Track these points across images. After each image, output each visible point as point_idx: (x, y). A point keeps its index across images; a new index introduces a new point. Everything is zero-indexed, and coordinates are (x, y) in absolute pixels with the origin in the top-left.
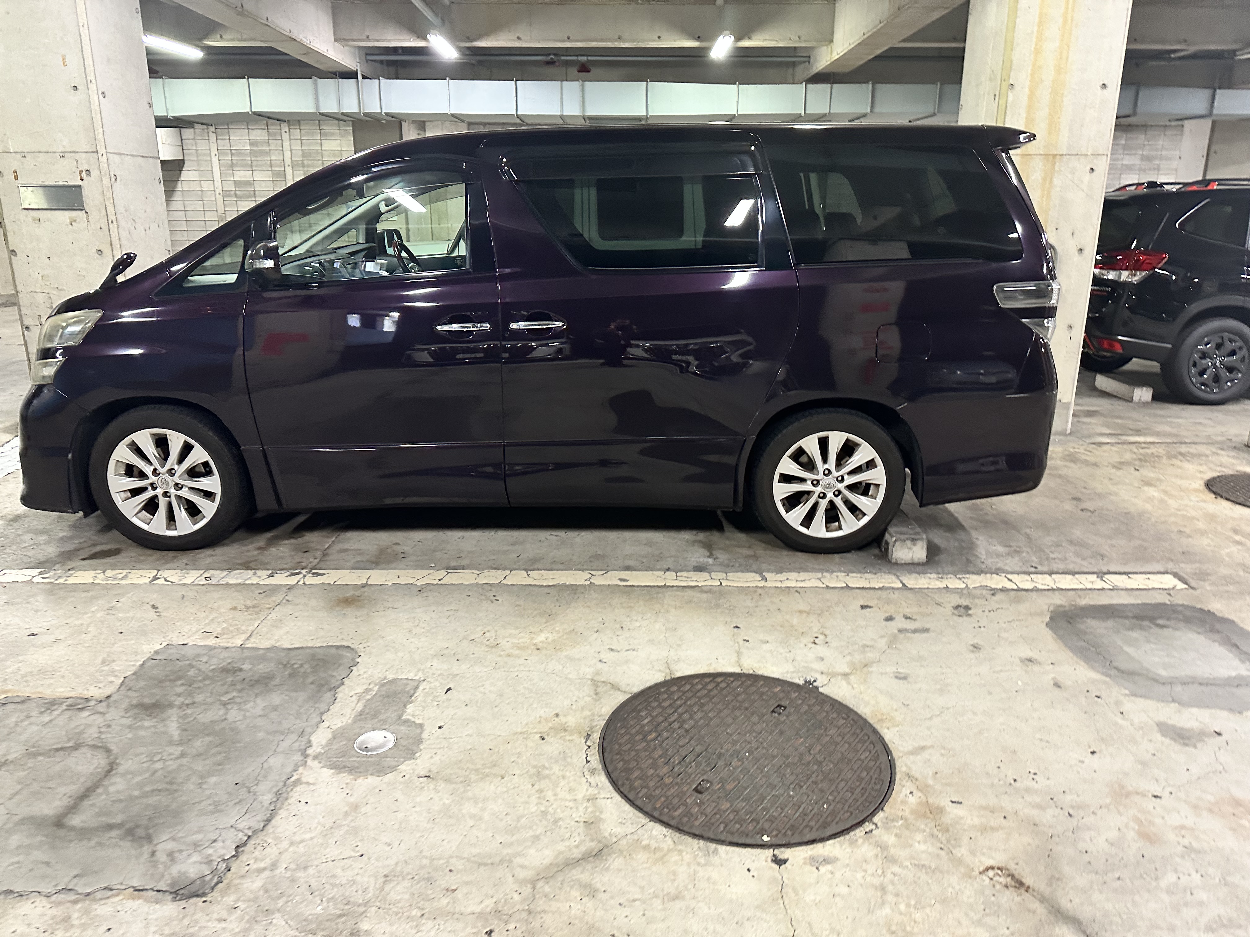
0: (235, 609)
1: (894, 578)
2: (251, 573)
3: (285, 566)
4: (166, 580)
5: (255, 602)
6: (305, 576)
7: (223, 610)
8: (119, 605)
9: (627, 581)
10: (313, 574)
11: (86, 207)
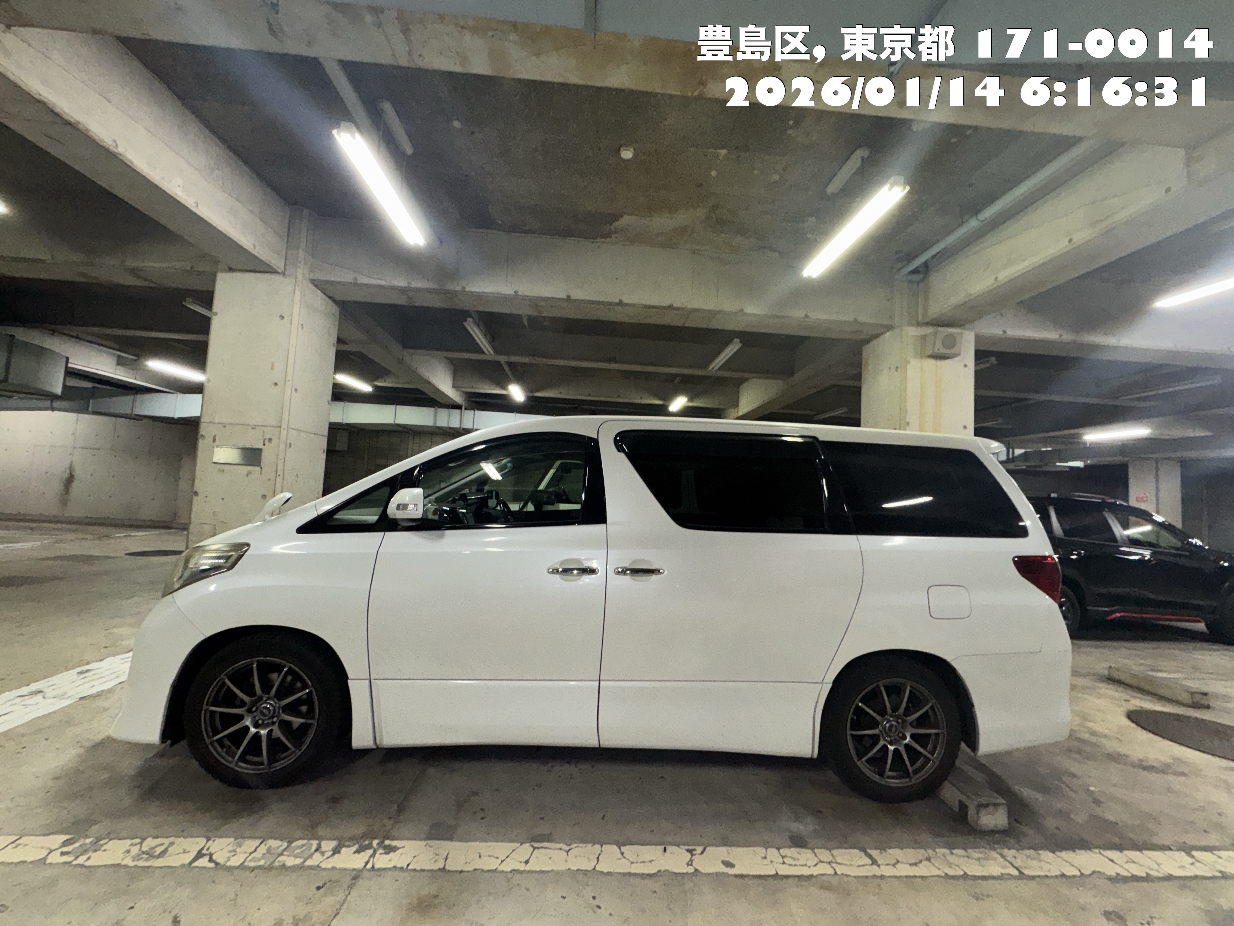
1: (1000, 859)
2: (315, 845)
3: (356, 831)
4: (211, 859)
5: (309, 909)
6: (374, 854)
9: (734, 866)
10: (385, 848)
11: (262, 465)
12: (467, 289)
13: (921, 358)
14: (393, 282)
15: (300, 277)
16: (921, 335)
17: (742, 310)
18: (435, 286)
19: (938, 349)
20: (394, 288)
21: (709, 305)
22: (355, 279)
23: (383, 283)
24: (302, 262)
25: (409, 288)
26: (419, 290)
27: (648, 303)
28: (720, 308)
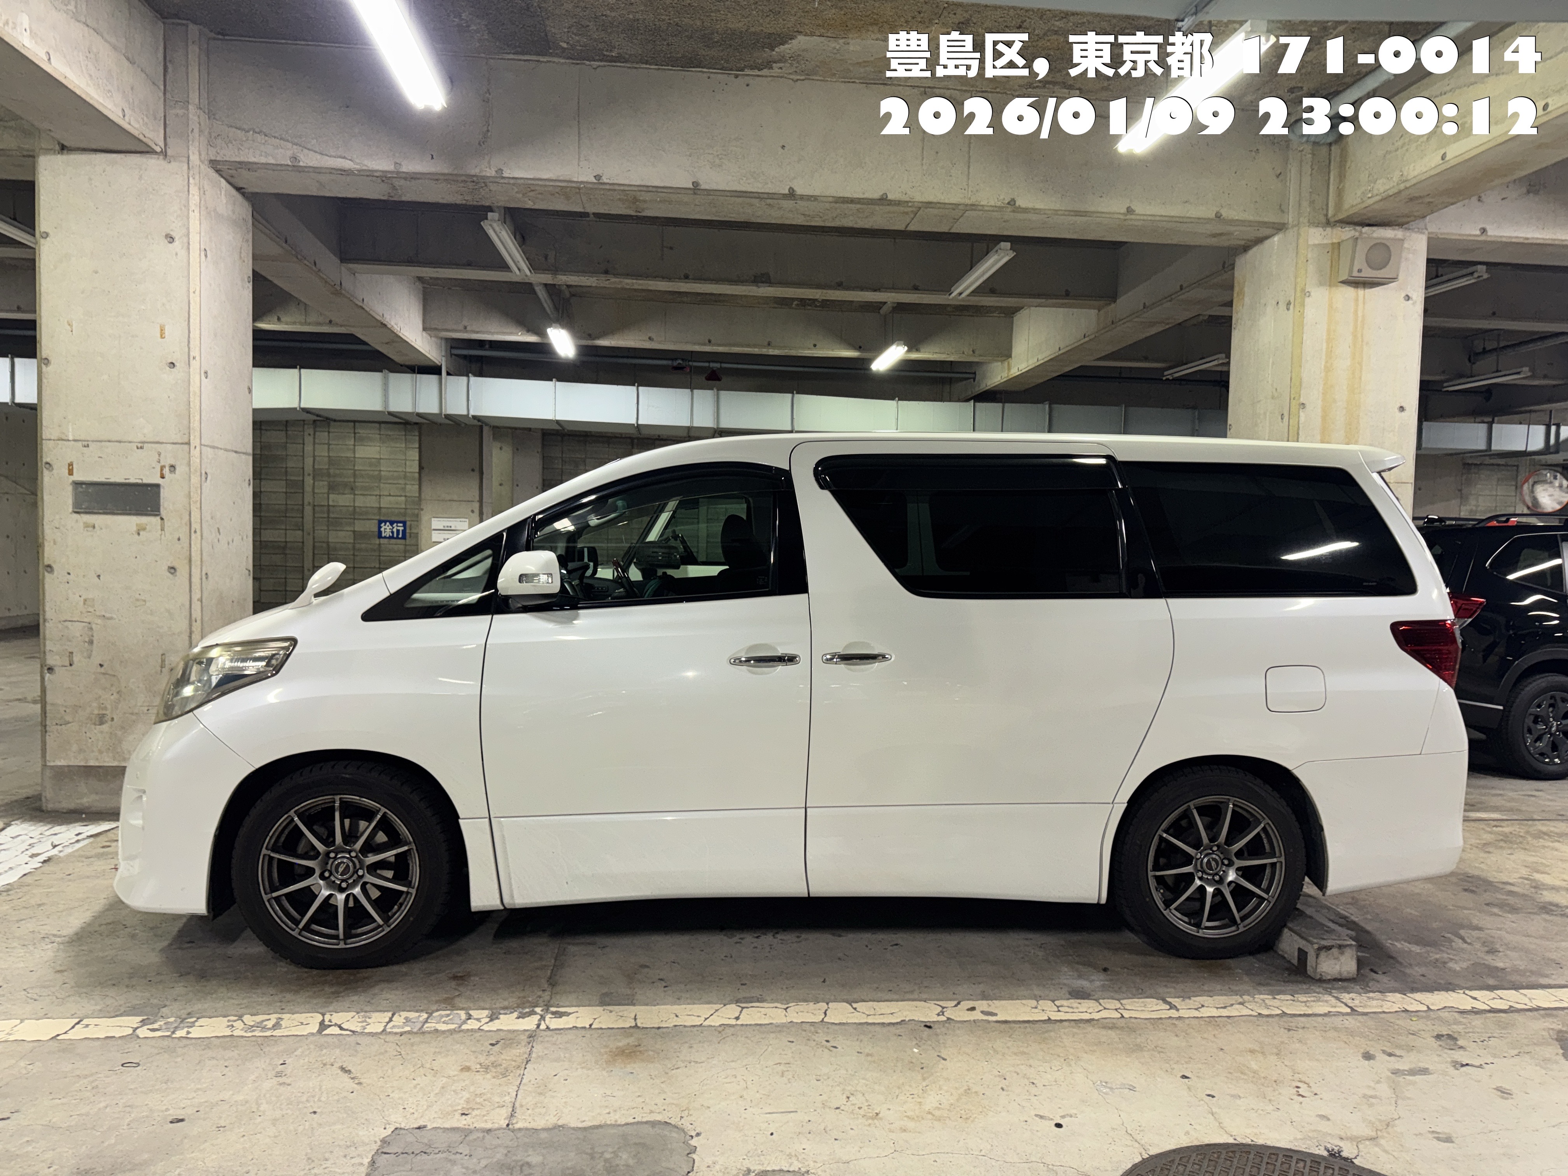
0: (467, 1069)
1: (1333, 1001)
2: (463, 1014)
3: (506, 1003)
4: (341, 1028)
5: (492, 1058)
6: (543, 1018)
7: (452, 1073)
8: (288, 1069)
9: (996, 1015)
10: (553, 1013)
11: (163, 512)
12: (505, 175)
13: (1330, 286)
14: (366, 162)
15: (194, 158)
16: (1333, 244)
17: (1012, 203)
18: (446, 171)
19: (1360, 271)
20: (370, 174)
21: (954, 196)
22: (297, 160)
23: (347, 164)
24: (196, 131)
25: (398, 173)
26: (413, 177)
27: (841, 195)
28: (973, 200)
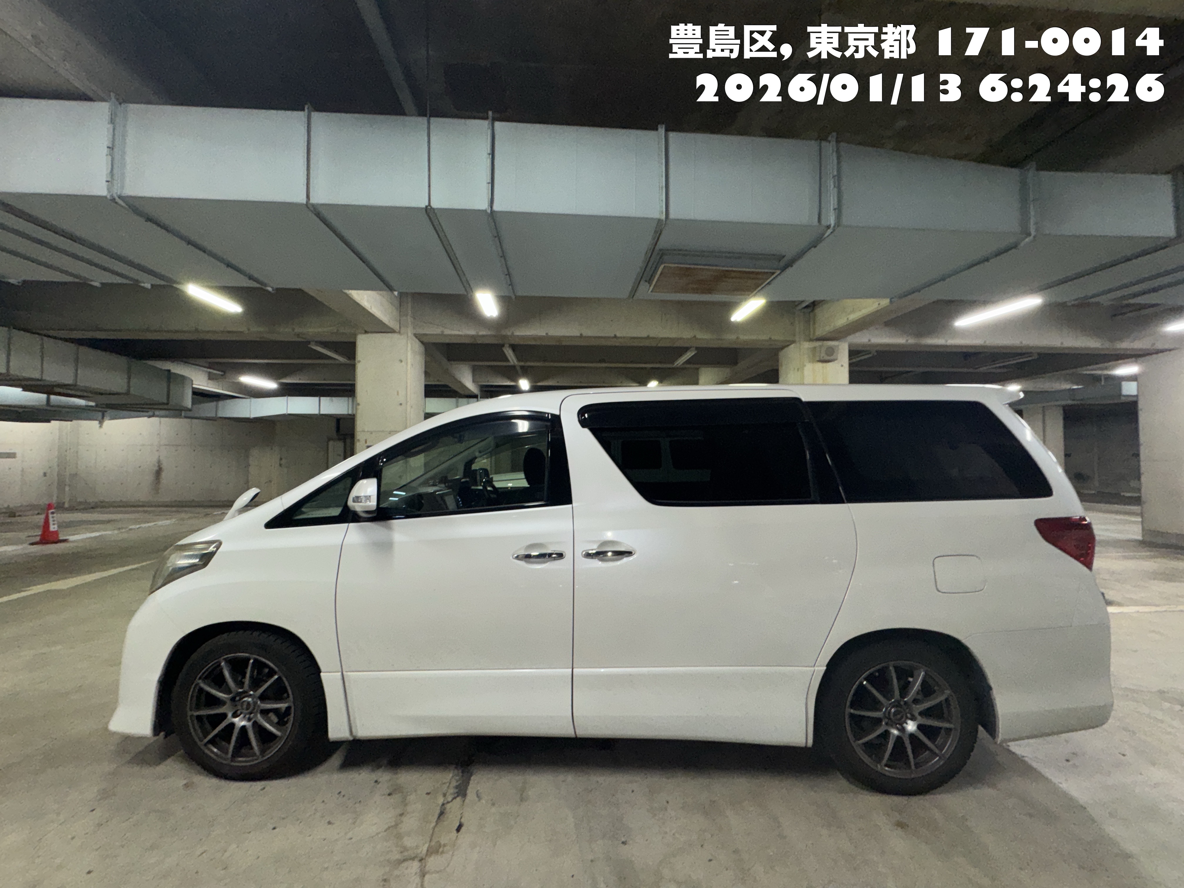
12: (514, 334)
13: (813, 362)
14: (467, 332)
15: (408, 334)
16: (813, 348)
17: (694, 336)
18: (493, 334)
19: (823, 357)
20: (467, 335)
21: (673, 335)
22: (443, 332)
23: (460, 333)
24: (409, 324)
25: (476, 335)
26: (483, 336)
27: (633, 336)
28: (680, 337)
